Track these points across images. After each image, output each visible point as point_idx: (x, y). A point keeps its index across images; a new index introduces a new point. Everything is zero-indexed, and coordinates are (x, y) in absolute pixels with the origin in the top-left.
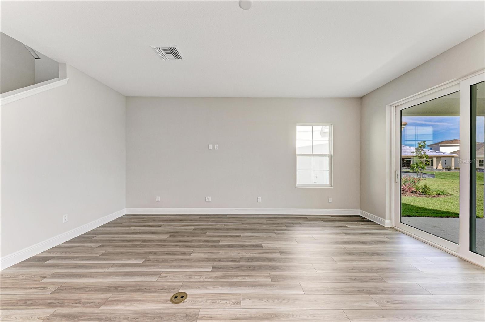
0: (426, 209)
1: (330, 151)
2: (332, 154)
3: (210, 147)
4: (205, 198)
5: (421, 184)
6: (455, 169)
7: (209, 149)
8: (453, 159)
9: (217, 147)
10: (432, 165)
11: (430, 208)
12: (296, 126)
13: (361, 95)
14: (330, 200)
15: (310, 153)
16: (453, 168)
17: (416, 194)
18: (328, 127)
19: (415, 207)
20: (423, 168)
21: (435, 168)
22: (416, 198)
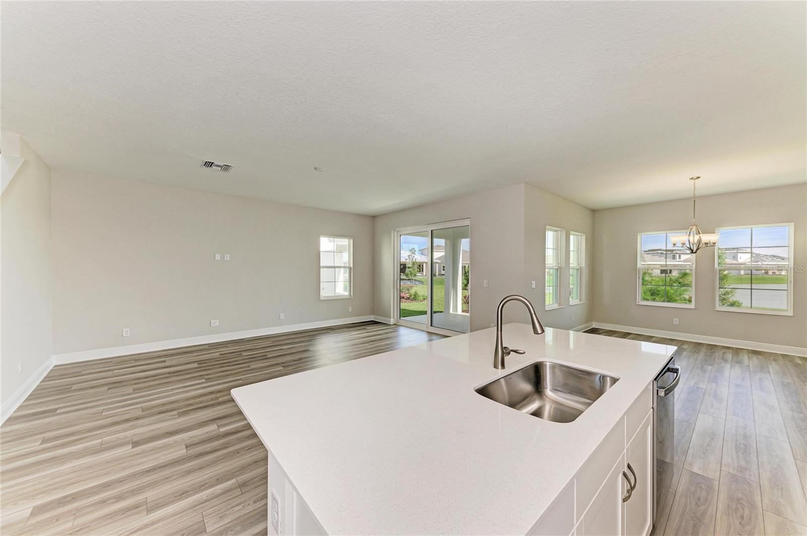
0: (415, 311)
1: (349, 264)
2: (352, 266)
3: (218, 257)
4: (211, 322)
5: (413, 291)
6: (439, 275)
7: (216, 259)
8: (437, 264)
9: (227, 257)
10: (422, 271)
11: (417, 310)
12: (320, 237)
13: (374, 215)
14: (350, 309)
15: (332, 265)
16: (437, 274)
17: (409, 301)
18: (347, 240)
19: (409, 310)
20: (415, 275)
21: (425, 274)
22: (409, 303)
